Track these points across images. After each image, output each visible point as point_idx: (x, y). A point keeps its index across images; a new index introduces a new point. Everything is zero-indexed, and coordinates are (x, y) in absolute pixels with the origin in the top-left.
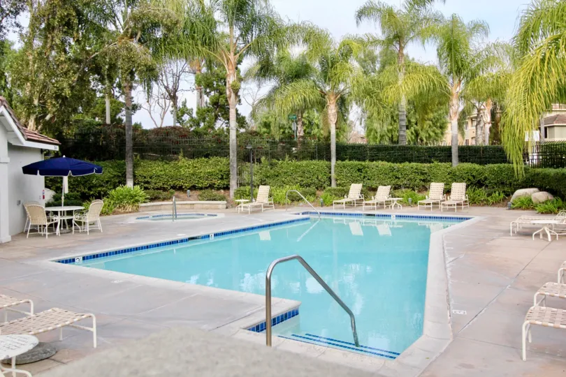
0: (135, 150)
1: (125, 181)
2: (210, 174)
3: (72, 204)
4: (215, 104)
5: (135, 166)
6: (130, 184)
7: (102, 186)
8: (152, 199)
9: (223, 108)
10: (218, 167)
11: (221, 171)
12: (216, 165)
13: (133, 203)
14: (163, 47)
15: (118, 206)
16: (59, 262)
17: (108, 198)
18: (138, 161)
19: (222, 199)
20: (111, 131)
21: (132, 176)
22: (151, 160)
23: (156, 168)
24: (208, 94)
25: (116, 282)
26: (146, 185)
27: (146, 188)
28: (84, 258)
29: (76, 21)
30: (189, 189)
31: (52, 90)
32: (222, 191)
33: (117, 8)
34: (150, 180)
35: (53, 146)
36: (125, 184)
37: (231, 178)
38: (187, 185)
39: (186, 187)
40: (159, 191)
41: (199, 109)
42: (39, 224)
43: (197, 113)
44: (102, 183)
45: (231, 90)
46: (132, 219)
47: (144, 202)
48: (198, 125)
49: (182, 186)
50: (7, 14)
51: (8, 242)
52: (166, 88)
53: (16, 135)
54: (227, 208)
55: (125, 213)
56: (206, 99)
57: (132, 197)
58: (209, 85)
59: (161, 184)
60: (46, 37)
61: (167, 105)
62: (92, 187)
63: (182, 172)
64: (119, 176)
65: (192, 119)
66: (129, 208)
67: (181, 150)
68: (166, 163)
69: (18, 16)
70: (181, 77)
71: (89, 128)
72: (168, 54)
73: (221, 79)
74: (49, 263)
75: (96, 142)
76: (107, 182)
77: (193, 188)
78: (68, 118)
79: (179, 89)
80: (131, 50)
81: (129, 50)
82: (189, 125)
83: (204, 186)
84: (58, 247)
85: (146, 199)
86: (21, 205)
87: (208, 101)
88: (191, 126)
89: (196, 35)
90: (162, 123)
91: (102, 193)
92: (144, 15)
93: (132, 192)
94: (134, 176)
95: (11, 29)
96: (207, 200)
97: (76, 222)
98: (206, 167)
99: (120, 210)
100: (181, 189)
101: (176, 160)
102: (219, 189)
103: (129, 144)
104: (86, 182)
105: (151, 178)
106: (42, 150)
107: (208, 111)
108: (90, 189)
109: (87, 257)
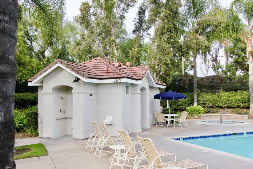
0: (198, 88)
1: (194, 103)
2: (238, 100)
3: (173, 113)
4: (237, 62)
5: (198, 95)
6: (196, 104)
7: (183, 105)
8: (207, 112)
9: (241, 64)
10: (243, 96)
11: (244, 99)
12: (241, 95)
13: (198, 114)
14: (212, 36)
15: (191, 115)
16: (175, 139)
17: (186, 111)
18: (200, 93)
19: (246, 114)
20: (186, 78)
21: (197, 101)
22: (205, 93)
23: (209, 97)
24: (232, 57)
25: (204, 151)
26: (204, 105)
27: (204, 107)
28: (184, 139)
29: (173, 29)
30: (226, 108)
31: (163, 61)
32: (245, 109)
33: (189, 20)
34: (206, 103)
35: (164, 86)
36: (194, 105)
37: (250, 102)
38: (225, 105)
39: (224, 107)
40: (211, 108)
41: (227, 66)
42: (159, 121)
43: (226, 68)
44: (183, 104)
45: (250, 54)
46: (199, 122)
47: (203, 114)
48: (227, 74)
49: (222, 106)
50: (145, 30)
51: (149, 129)
52: (212, 56)
53: (152, 82)
54: (249, 119)
55: (194, 118)
56: (231, 60)
57: (198, 111)
58: (232, 52)
59: (211, 105)
60: (161, 38)
61: (210, 64)
62: (179, 105)
63: (222, 98)
64: (190, 101)
65: (223, 71)
66: (196, 116)
67: (221, 87)
68: (214, 94)
69: (149, 30)
70: (219, 50)
71: (176, 78)
72: (214, 39)
73: (240, 48)
74: (170, 139)
75: (179, 84)
76: (185, 103)
77: (229, 107)
78: (169, 73)
79: (218, 56)
80: (198, 39)
81: (197, 39)
82: (221, 74)
83: (234, 106)
84: (171, 132)
85: (204, 112)
86: (152, 113)
87: (232, 61)
88: (223, 75)
89: (229, 28)
90: (207, 74)
91: (183, 108)
92: (203, 22)
93: (197, 109)
94: (198, 101)
95: (146, 36)
96: (237, 114)
97: (175, 121)
98: (236, 96)
99: (192, 117)
100: (221, 107)
101: (219, 92)
102: (243, 108)
103: (195, 85)
104: (176, 103)
105: (206, 102)
106: (159, 88)
107: (232, 66)
108: (177, 106)
109: (185, 138)
